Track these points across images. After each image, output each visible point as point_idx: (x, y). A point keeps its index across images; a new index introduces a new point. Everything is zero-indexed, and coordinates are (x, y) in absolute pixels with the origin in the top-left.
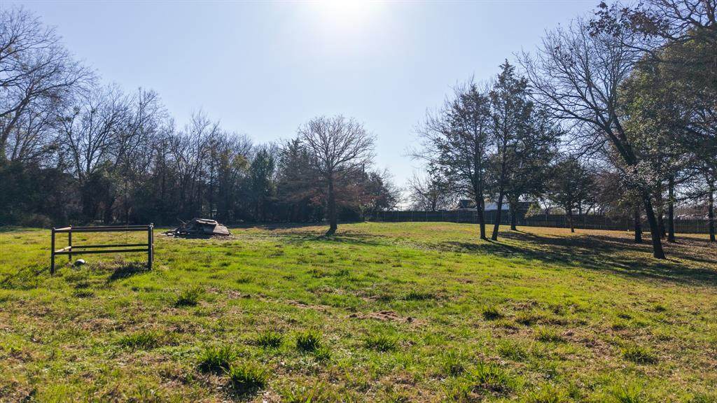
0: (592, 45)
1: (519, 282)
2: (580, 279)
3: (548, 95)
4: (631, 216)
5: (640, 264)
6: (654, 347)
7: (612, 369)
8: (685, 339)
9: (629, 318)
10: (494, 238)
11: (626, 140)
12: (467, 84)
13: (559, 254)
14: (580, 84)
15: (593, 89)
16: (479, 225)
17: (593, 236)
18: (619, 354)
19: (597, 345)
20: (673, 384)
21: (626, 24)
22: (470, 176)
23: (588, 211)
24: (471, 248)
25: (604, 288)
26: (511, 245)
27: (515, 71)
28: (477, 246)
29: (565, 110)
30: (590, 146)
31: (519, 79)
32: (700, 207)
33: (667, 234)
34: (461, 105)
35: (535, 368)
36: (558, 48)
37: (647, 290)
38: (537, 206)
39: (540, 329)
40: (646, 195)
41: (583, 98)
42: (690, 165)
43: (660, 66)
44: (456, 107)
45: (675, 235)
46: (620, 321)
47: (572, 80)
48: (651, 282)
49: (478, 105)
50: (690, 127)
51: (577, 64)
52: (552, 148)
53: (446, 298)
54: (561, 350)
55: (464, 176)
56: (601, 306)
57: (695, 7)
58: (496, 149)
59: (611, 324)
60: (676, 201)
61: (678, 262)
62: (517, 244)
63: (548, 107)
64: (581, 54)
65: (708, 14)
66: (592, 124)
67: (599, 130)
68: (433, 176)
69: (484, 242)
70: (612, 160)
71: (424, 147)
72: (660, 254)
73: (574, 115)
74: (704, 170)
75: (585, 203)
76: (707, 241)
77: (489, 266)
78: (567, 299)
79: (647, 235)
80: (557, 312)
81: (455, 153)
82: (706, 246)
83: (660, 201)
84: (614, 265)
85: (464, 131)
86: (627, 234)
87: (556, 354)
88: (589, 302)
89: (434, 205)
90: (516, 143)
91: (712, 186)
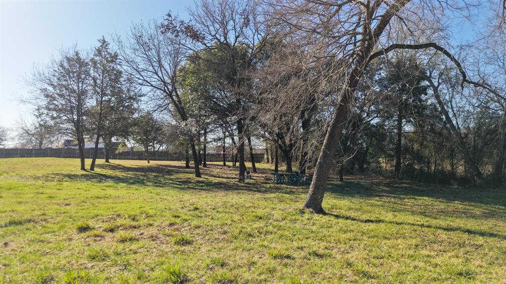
0: (163, 40)
1: (108, 201)
2: (151, 195)
3: (133, 68)
4: (184, 152)
5: (187, 182)
6: (191, 234)
7: (167, 253)
8: (208, 226)
9: (179, 217)
10: (92, 169)
11: (181, 104)
12: (71, 50)
13: (139, 178)
14: (154, 64)
15: (162, 69)
16: (80, 159)
17: (162, 165)
18: (171, 242)
19: (158, 238)
20: (201, 255)
21: (182, 31)
22: (73, 121)
23: (159, 148)
24: (72, 177)
25: (165, 199)
26: (105, 174)
27: (110, 46)
28: (77, 175)
29: (144, 80)
30: (160, 106)
31: (113, 53)
32: (219, 147)
33: (203, 162)
34: (66, 65)
35: (116, 264)
36: (140, 37)
37: (190, 197)
38: (125, 145)
39: (121, 233)
40: (192, 139)
41: (156, 73)
42: (215, 122)
43: (201, 61)
44: (62, 66)
45: (207, 163)
46: (173, 220)
47: (150, 60)
48: (193, 192)
49: (80, 67)
50: (215, 100)
51: (153, 50)
52: (135, 105)
53: (45, 220)
54: (134, 246)
55: (68, 121)
56: (163, 211)
57: (218, 30)
58: (95, 102)
59: (168, 223)
60: (207, 143)
61: (207, 179)
62: (109, 172)
63: (133, 76)
64: (155, 44)
65: (224, 36)
66: (162, 92)
67: (166, 96)
68: (40, 119)
69: (84, 172)
70: (174, 116)
71: (31, 95)
72: (198, 175)
73: (150, 84)
74: (221, 125)
75: (157, 144)
76: (222, 166)
77: (86, 191)
78: (141, 209)
79: (192, 163)
80: (133, 219)
81: (60, 102)
82: (221, 169)
83: (199, 143)
84: (173, 183)
85: (68, 85)
86: (182, 163)
87: (131, 250)
88: (156, 210)
89: (41, 143)
90: (110, 99)
91: (225, 135)
